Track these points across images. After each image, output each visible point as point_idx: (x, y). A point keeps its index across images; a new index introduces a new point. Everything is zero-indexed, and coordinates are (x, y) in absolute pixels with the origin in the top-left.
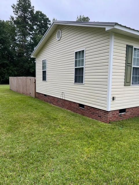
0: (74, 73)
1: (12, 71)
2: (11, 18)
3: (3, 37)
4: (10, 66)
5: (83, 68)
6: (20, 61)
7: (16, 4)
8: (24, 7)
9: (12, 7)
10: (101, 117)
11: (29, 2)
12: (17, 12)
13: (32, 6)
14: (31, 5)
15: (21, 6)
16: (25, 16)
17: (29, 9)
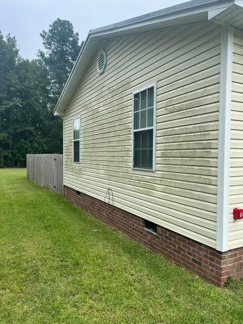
0: (132, 144)
1: (39, 144)
2: (40, 54)
3: (25, 86)
4: (35, 137)
5: (152, 130)
6: (53, 126)
7: (47, 31)
8: (62, 34)
9: (41, 35)
10: (200, 264)
11: (69, 26)
12: (50, 44)
13: (75, 32)
14: (73, 32)
15: (56, 34)
16: (63, 50)
17: (70, 39)
